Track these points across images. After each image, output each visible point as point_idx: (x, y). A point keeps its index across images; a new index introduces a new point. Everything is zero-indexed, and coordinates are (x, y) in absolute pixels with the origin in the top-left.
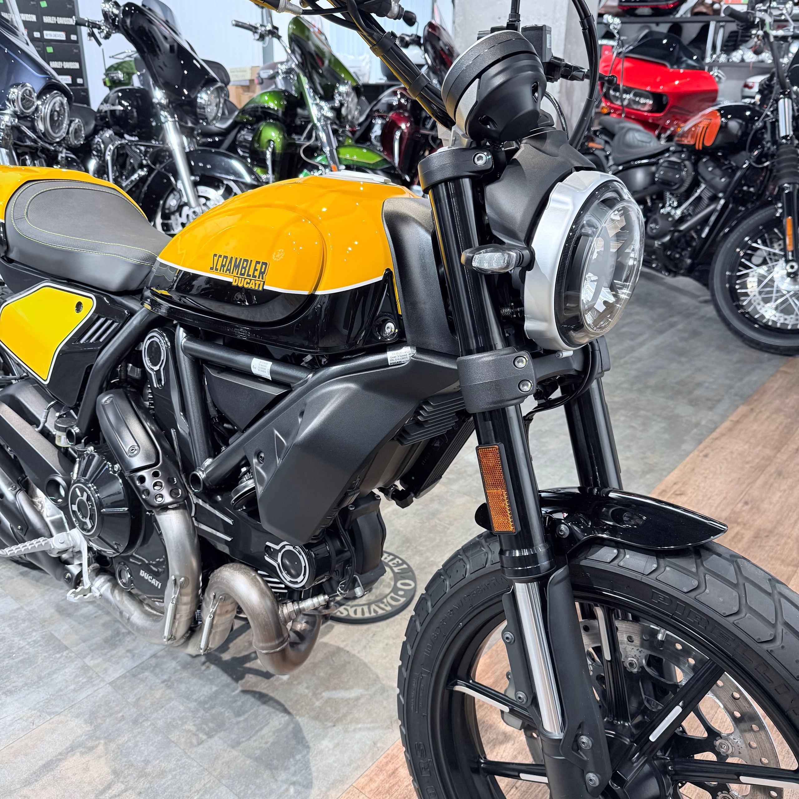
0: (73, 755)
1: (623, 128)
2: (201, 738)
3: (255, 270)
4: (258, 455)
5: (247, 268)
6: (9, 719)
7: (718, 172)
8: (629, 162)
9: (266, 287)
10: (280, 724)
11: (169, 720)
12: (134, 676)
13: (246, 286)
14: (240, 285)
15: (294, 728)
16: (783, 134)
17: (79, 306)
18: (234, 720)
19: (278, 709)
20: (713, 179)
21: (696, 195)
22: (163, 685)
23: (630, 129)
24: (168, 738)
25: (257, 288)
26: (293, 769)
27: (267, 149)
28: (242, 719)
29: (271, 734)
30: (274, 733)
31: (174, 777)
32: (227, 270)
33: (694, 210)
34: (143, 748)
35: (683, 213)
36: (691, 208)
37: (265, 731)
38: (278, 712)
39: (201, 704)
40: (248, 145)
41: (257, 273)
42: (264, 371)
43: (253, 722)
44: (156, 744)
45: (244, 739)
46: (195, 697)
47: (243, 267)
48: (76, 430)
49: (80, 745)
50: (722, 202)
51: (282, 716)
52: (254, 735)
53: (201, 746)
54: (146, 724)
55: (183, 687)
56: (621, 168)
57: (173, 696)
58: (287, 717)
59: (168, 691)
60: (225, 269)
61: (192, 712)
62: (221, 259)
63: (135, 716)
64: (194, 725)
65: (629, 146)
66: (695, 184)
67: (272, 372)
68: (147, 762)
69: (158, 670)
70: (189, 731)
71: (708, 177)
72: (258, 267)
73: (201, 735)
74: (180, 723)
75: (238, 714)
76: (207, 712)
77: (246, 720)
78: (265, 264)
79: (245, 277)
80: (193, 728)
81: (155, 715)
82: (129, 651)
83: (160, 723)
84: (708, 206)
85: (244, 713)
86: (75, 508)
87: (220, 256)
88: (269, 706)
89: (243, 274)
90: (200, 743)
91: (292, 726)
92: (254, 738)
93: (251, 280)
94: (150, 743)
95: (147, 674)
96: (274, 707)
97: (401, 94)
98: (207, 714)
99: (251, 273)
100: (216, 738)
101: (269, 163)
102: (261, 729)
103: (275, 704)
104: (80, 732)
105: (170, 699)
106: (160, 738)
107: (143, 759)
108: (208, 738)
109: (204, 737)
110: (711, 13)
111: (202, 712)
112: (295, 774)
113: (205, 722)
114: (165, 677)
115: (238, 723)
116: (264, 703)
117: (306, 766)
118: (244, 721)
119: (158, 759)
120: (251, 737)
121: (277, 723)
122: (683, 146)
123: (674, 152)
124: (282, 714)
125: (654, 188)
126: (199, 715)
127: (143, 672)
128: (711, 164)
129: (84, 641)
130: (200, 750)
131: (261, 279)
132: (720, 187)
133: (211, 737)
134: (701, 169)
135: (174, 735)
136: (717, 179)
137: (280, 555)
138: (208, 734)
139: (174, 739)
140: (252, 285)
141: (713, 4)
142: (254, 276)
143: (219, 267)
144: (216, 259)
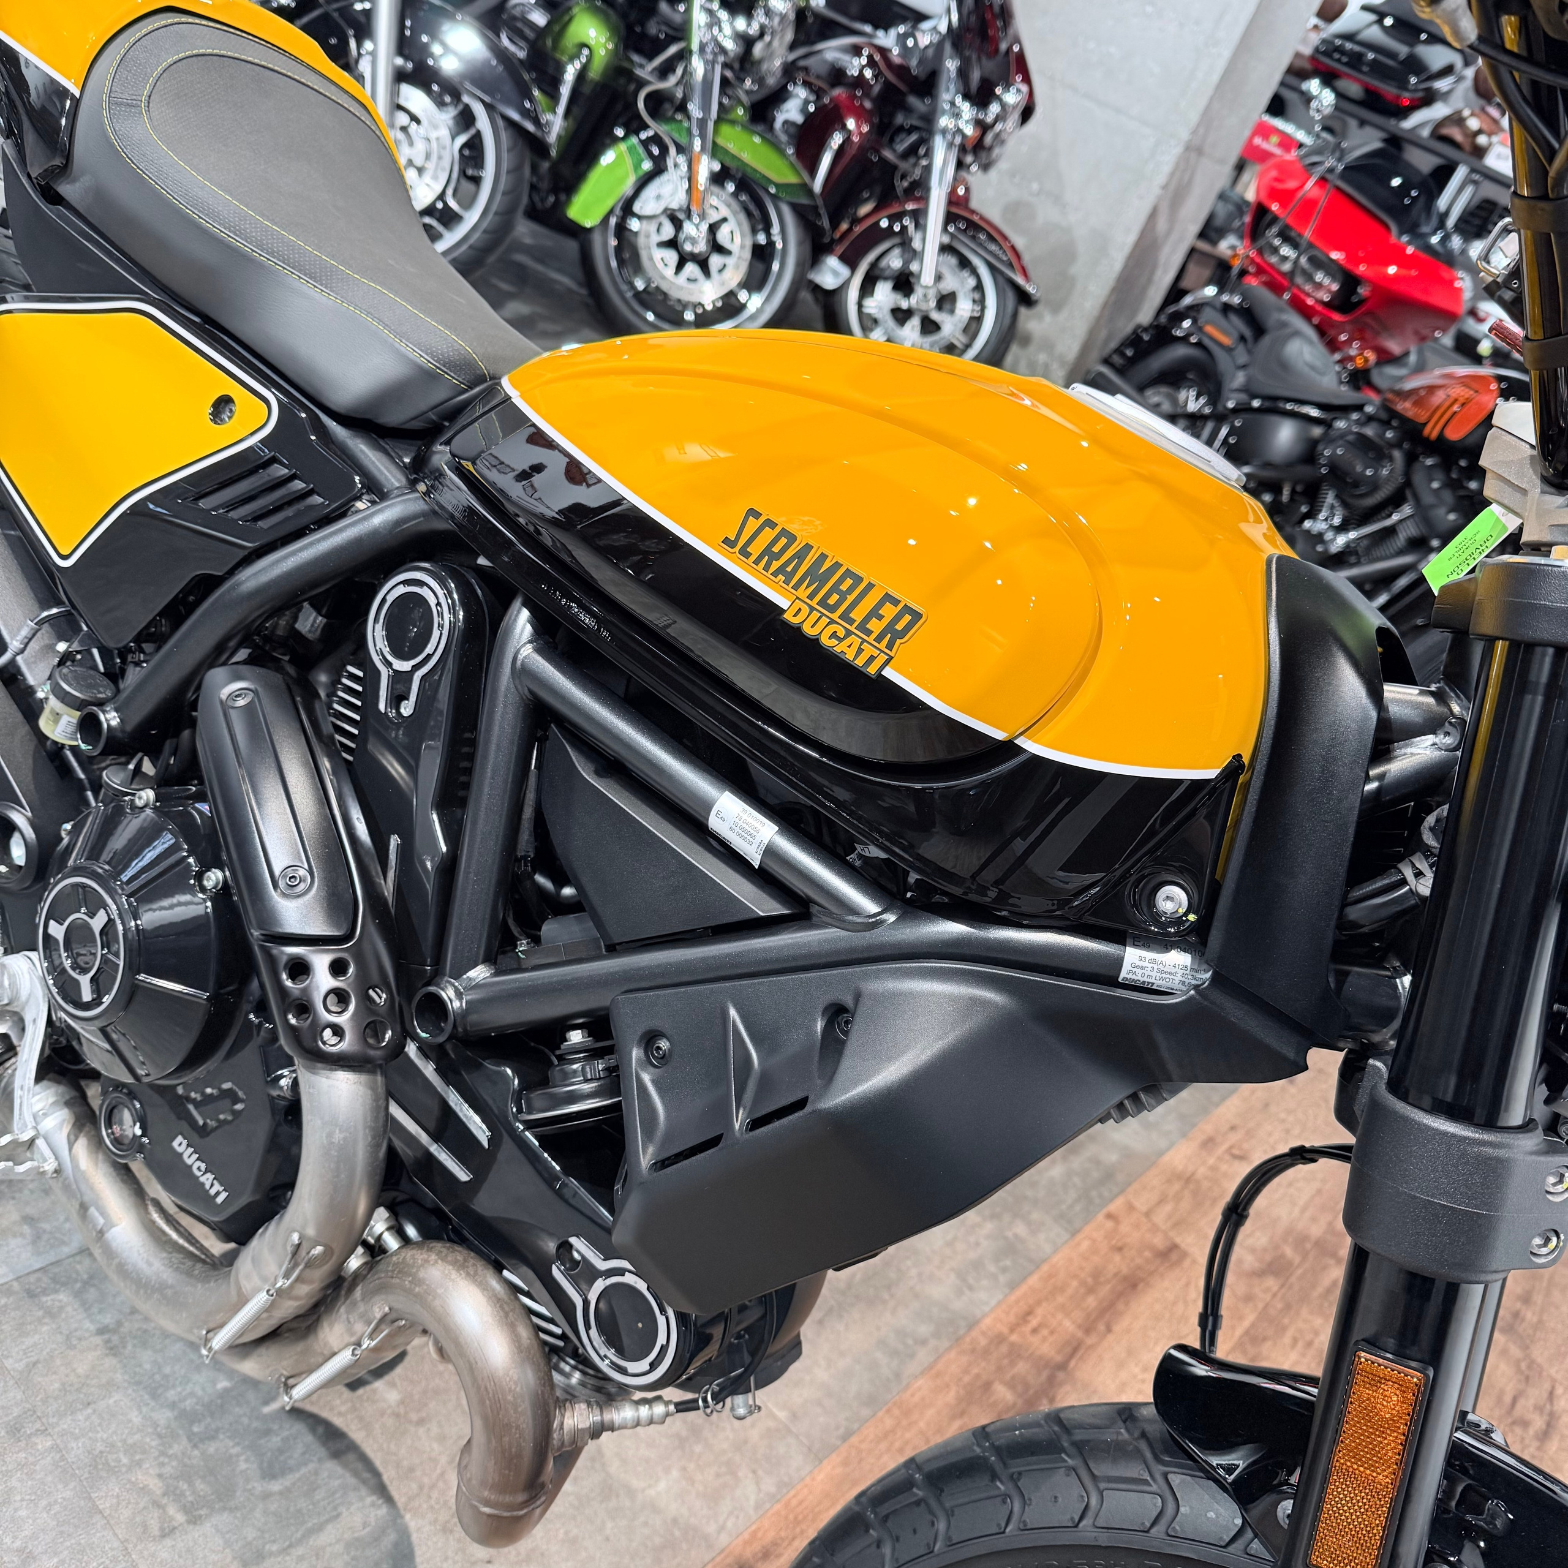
1: (1284, 325)
2: (172, 1519)
3: (875, 613)
4: (649, 1040)
5: (850, 598)
7: (1448, 496)
8: (1275, 399)
9: (888, 673)
10: (365, 1525)
11: (100, 1446)
12: (31, 1294)
13: (826, 641)
14: (809, 630)
15: (396, 1545)
17: (222, 406)
18: (258, 1487)
19: (364, 1482)
20: (1433, 506)
21: (1388, 522)
22: (98, 1340)
23: (1297, 333)
24: (90, 1498)
25: (860, 662)
27: (571, 59)
28: (276, 1486)
29: (339, 1548)
30: (348, 1545)
32: (780, 570)
33: (1368, 550)
34: (23, 1513)
35: (1347, 545)
36: (1365, 542)
37: (328, 1536)
38: (364, 1491)
39: (188, 1418)
40: (530, 34)
41: (876, 626)
42: (747, 838)
43: (302, 1503)
44: (57, 1508)
45: (275, 1548)
46: (171, 1395)
47: (835, 588)
48: (110, 718)
51: (373, 1505)
52: (300, 1542)
53: (168, 1542)
54: (43, 1443)
55: (146, 1357)
56: (1256, 403)
57: (119, 1377)
58: (383, 1510)
59: (110, 1362)
60: (776, 565)
61: (160, 1436)
62: (768, 535)
63: (16, 1412)
64: (160, 1476)
65: (1284, 366)
66: (1396, 501)
67: (770, 851)
69: (92, 1294)
70: (144, 1490)
71: (1428, 499)
72: (889, 611)
73: (172, 1510)
74: (125, 1460)
75: (270, 1473)
76: (195, 1446)
77: (285, 1493)
78: (917, 616)
79: (835, 616)
80: (156, 1486)
81: (66, 1424)
82: (28, 1220)
83: (77, 1449)
84: (1401, 553)
85: (284, 1471)
86: (57, 931)
87: (770, 524)
88: (345, 1466)
89: (832, 609)
90: (168, 1532)
91: (392, 1537)
92: (300, 1551)
93: (849, 633)
94: (44, 1503)
95: (63, 1297)
96: (356, 1474)
97: (870, 58)
98: (196, 1452)
99: (858, 615)
100: (207, 1527)
101: (565, 91)
102: (319, 1528)
103: (360, 1466)
105: (110, 1386)
106: (68, 1494)
107: (18, 1544)
108: (189, 1522)
109: (180, 1518)
110: (1467, 147)
111: (184, 1441)
113: (186, 1474)
114: (108, 1319)
115: (266, 1496)
116: (336, 1455)
118: (281, 1493)
119: (56, 1554)
120: (290, 1546)
121: (358, 1519)
122: (1393, 414)
123: (1370, 419)
124: (374, 1498)
125: (1305, 471)
126: (176, 1449)
127: (56, 1291)
128: (1440, 475)
130: (163, 1552)
131: (883, 645)
133: (194, 1520)
134: (1418, 478)
135: (107, 1494)
136: (1441, 511)
137: (600, 1285)
138: (186, 1509)
139: (104, 1505)
140: (846, 650)
141: (1480, 132)
142: (863, 627)
143: (756, 549)
144: (753, 524)
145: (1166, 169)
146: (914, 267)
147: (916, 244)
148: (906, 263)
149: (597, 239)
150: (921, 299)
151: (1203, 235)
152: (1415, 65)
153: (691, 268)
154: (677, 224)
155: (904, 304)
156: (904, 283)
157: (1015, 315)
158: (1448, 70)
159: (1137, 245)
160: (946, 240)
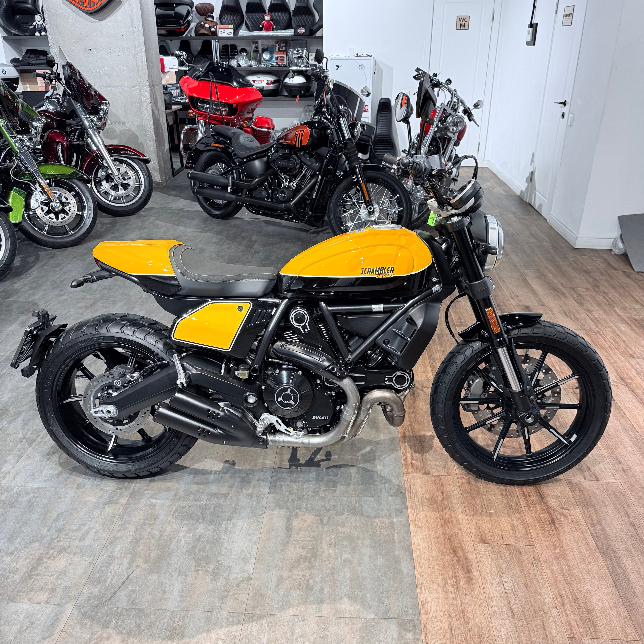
0: (293, 520)
1: (235, 133)
2: (333, 489)
3: (388, 270)
5: (384, 271)
6: (245, 526)
7: (313, 160)
8: (249, 156)
9: (395, 276)
10: (355, 470)
11: (312, 491)
12: (275, 486)
13: (384, 277)
14: (380, 277)
15: (362, 469)
16: (347, 138)
17: (240, 308)
18: (337, 478)
20: (311, 164)
21: (302, 174)
22: (292, 483)
23: (238, 133)
24: (320, 496)
25: (390, 277)
26: (379, 480)
28: (339, 476)
29: (356, 475)
31: (341, 505)
32: (372, 273)
34: (316, 504)
35: (297, 185)
36: (300, 182)
37: (353, 475)
38: (349, 468)
39: (317, 480)
41: (389, 272)
42: (380, 308)
43: (345, 475)
44: (319, 500)
45: (349, 481)
46: (311, 480)
47: (381, 271)
49: (290, 516)
50: (320, 177)
53: (337, 491)
54: (306, 497)
55: (301, 479)
56: (245, 160)
57: (301, 484)
58: (355, 468)
59: (297, 483)
60: (370, 273)
61: (317, 484)
62: (367, 270)
63: (297, 497)
65: (244, 146)
66: (301, 167)
67: (384, 308)
68: (325, 506)
69: (282, 480)
70: (325, 490)
71: (309, 163)
72: (390, 269)
74: (317, 490)
75: (336, 476)
76: (323, 481)
77: (341, 476)
78: (393, 267)
79: (383, 274)
80: (325, 488)
81: (304, 493)
82: (258, 480)
83: (310, 494)
84: (312, 180)
85: (337, 474)
87: (366, 268)
90: (335, 491)
91: (360, 469)
92: (352, 479)
93: (386, 274)
94: (316, 501)
95: (279, 483)
96: (345, 467)
99: (386, 272)
100: (338, 486)
102: (351, 475)
104: (283, 513)
106: (317, 498)
107: (321, 506)
110: (210, 34)
112: (381, 481)
113: (327, 484)
114: (289, 480)
115: (340, 478)
116: (340, 468)
117: (382, 477)
119: (327, 503)
122: (283, 145)
123: (278, 148)
124: (352, 467)
125: (270, 171)
126: (321, 483)
127: (277, 483)
128: (307, 155)
129: (232, 487)
130: (338, 493)
131: (391, 273)
132: (317, 168)
133: (336, 487)
134: (303, 159)
135: (322, 494)
136: (314, 164)
137: (394, 379)
138: (333, 487)
139: (323, 495)
140: (387, 276)
141: (210, 28)
142: (388, 273)
143: (366, 272)
144: (364, 270)
145: (148, 97)
146: (110, 172)
147: (106, 165)
148: (106, 172)
149: (24, 224)
150: (118, 180)
151: (167, 108)
152: (178, 16)
153: (61, 215)
154: (47, 204)
155: (113, 184)
156: (109, 178)
157: (147, 168)
158: (188, 13)
159: (154, 123)
160: (113, 158)
